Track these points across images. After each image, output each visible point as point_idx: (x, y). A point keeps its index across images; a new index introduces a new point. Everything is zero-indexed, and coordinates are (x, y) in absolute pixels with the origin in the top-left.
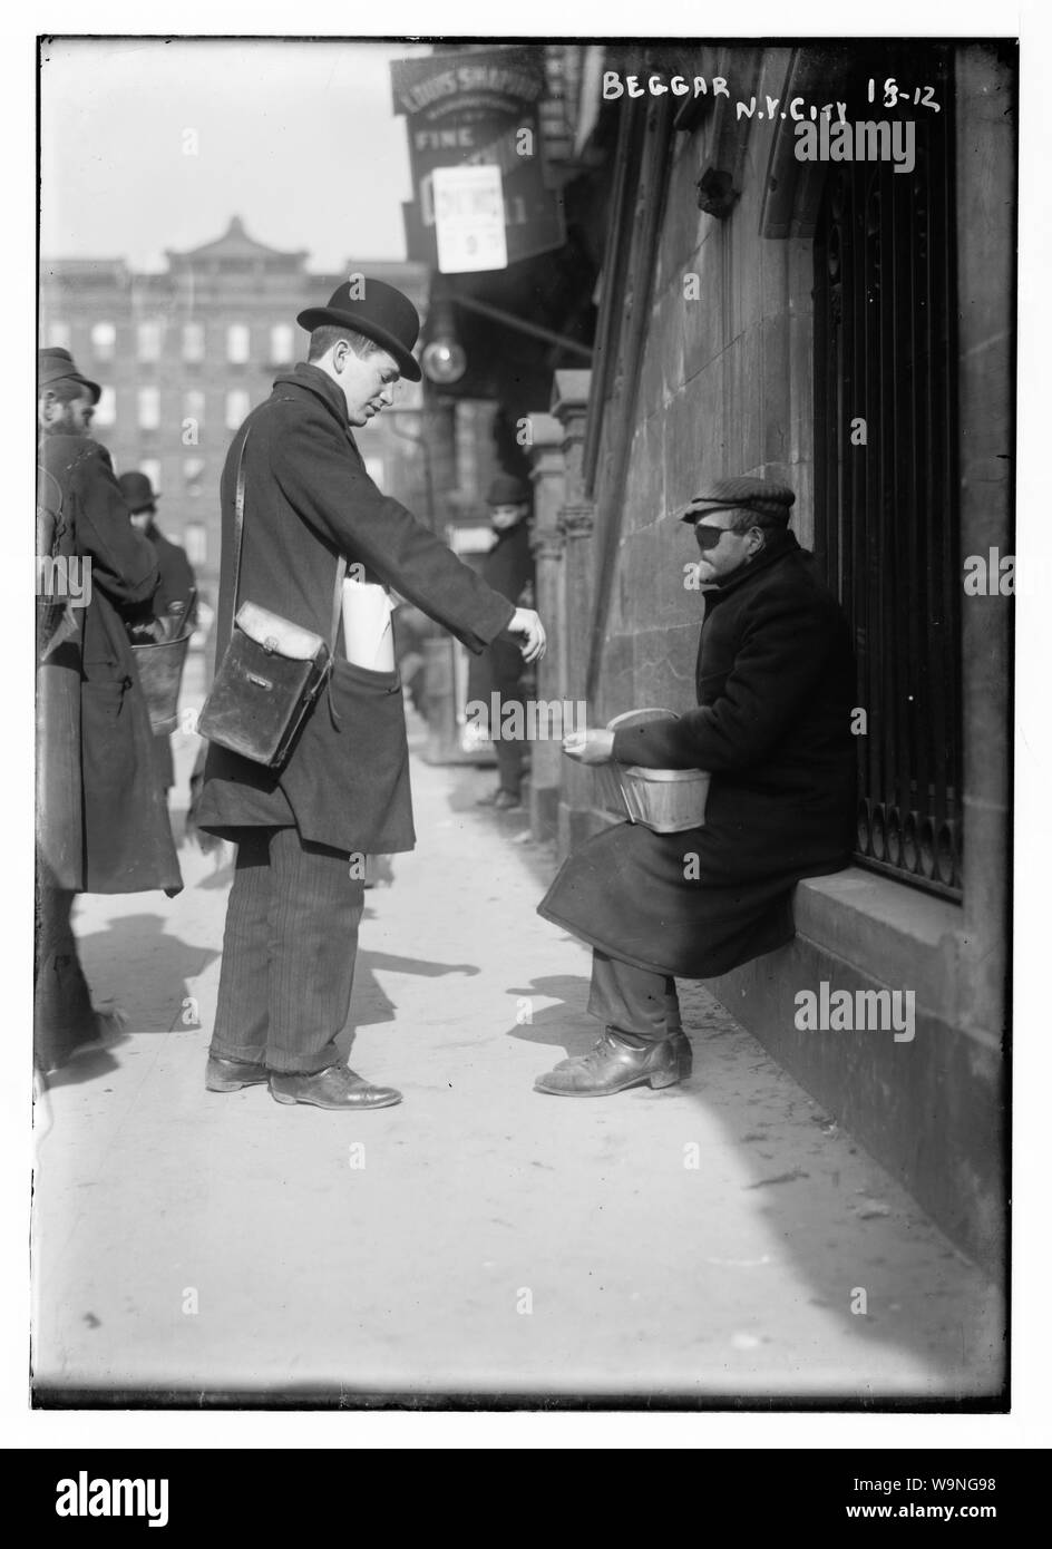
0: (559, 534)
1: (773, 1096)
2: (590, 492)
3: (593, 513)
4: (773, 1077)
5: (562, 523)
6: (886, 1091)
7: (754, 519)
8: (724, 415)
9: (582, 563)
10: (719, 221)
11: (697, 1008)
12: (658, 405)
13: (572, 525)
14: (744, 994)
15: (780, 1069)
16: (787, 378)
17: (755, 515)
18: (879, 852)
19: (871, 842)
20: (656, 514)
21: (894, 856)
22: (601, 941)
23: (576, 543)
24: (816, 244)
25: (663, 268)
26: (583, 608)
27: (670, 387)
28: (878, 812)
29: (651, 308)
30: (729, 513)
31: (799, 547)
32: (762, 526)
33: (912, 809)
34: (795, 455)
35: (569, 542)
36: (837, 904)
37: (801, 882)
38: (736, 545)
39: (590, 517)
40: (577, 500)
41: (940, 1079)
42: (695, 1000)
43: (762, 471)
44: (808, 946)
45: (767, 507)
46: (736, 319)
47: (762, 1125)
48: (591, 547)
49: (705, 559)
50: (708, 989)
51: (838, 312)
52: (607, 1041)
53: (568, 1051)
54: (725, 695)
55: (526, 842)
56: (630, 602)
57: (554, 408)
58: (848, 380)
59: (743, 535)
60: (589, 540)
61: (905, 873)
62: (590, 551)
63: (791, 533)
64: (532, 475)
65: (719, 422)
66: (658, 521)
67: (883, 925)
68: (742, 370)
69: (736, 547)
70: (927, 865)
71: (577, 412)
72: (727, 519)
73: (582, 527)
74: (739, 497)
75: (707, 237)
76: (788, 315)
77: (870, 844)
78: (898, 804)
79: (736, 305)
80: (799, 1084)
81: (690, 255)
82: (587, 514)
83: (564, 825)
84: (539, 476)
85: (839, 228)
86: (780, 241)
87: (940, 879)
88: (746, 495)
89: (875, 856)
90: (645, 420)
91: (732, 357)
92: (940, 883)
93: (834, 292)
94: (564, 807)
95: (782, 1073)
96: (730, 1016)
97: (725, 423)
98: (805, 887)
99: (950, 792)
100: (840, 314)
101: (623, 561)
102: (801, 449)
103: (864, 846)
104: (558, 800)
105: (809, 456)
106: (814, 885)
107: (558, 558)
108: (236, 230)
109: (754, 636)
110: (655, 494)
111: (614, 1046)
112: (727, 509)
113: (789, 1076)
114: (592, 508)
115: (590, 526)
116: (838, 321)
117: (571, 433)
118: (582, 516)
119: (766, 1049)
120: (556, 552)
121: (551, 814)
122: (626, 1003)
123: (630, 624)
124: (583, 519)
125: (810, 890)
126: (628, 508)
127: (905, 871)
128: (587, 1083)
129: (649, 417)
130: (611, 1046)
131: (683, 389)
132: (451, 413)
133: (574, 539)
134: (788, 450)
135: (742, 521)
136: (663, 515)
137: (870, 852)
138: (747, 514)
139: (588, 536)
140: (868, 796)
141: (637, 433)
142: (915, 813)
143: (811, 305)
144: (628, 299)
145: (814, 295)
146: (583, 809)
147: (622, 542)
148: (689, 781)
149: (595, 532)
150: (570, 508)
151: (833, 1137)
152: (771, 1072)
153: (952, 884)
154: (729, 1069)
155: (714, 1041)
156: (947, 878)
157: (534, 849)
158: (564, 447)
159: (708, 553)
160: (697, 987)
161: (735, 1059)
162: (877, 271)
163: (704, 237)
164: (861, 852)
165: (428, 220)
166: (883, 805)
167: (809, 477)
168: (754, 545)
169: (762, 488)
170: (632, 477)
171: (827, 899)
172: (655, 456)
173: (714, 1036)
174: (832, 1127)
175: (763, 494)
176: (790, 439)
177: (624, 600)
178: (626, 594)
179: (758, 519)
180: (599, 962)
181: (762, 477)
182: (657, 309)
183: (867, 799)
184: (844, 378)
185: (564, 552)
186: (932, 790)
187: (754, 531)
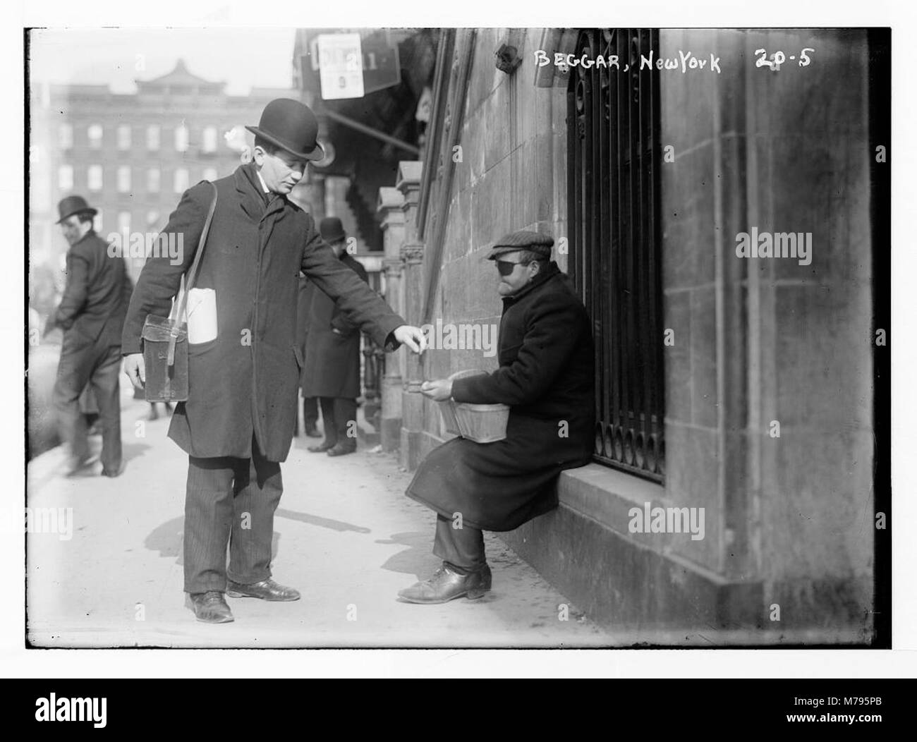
0: (402, 262)
1: (546, 601)
2: (421, 236)
3: (423, 249)
4: (545, 590)
5: (403, 255)
6: (618, 595)
7: (533, 257)
8: (512, 192)
9: (416, 279)
10: (508, 75)
11: (495, 550)
12: (467, 184)
13: (410, 257)
14: (525, 541)
15: (549, 585)
16: (552, 171)
17: (534, 254)
18: (609, 454)
19: (604, 448)
20: (466, 250)
21: (619, 456)
22: (443, 510)
23: (412, 268)
24: (569, 91)
25: (470, 102)
26: (417, 308)
27: (475, 174)
28: (609, 429)
29: (463, 125)
30: (519, 253)
31: (560, 272)
32: (538, 260)
33: (631, 427)
34: (556, 216)
35: (408, 267)
36: (586, 485)
37: (563, 472)
38: (523, 272)
39: (421, 251)
40: (413, 241)
41: (652, 586)
42: (494, 546)
43: (537, 226)
44: (566, 510)
45: (541, 248)
46: (519, 134)
47: (541, 617)
48: (422, 270)
49: (504, 281)
50: (501, 539)
51: (583, 131)
52: (444, 570)
53: (419, 577)
54: (519, 360)
55: (379, 452)
56: (448, 305)
57: (398, 185)
58: (588, 172)
59: (527, 266)
60: (421, 266)
61: (626, 466)
62: (421, 272)
63: (555, 263)
64: (382, 225)
65: (508, 196)
66: (467, 255)
67: (615, 496)
68: (523, 165)
69: (522, 274)
70: (640, 461)
71: (413, 187)
72: (517, 257)
73: (417, 258)
74: (525, 244)
75: (500, 84)
76: (551, 133)
77: (603, 449)
78: (621, 425)
79: (519, 125)
80: (561, 594)
81: (489, 94)
82: (419, 250)
83: (404, 441)
84: (387, 226)
85: (583, 83)
86: (548, 89)
87: (648, 469)
88: (529, 242)
89: (607, 456)
90: (459, 194)
91: (517, 157)
92: (648, 472)
93: (580, 120)
94: (405, 430)
95: (550, 587)
96: (515, 554)
97: (512, 196)
98: (565, 475)
99: (654, 418)
100: (584, 133)
101: (443, 279)
102: (560, 212)
103: (599, 451)
104: (401, 425)
105: (564, 217)
106: (570, 473)
107: (399, 277)
108: (181, 68)
109: (535, 324)
110: (465, 239)
111: (448, 573)
112: (517, 251)
113: (554, 589)
114: (423, 246)
115: (421, 257)
116: (583, 137)
117: (409, 201)
118: (415, 251)
119: (540, 573)
120: (398, 273)
121: (396, 435)
122: (456, 548)
123: (448, 317)
124: (417, 253)
125: (569, 477)
126: (446, 247)
127: (625, 465)
128: (431, 595)
129: (461, 192)
130: (446, 573)
131: (484, 175)
132: (322, 184)
133: (411, 265)
134: (552, 214)
135: (526, 257)
136: (470, 251)
137: (603, 454)
138: (529, 253)
139: (420, 264)
140: (602, 420)
141: (453, 201)
142: (632, 430)
143: (565, 128)
144: (447, 120)
145: (568, 121)
146: (417, 431)
147: (443, 267)
148: (497, 411)
149: (424, 261)
150: (410, 246)
151: (583, 623)
152: (544, 587)
153: (655, 472)
154: (518, 586)
155: (508, 569)
156: (652, 468)
157: (384, 456)
158: (406, 209)
159: (506, 278)
160: (494, 538)
161: (521, 579)
162: (607, 108)
163: (497, 85)
164: (598, 454)
165: (315, 67)
166: (612, 426)
167: (564, 230)
168: (534, 272)
169: (538, 238)
170: (449, 228)
171: (579, 482)
172: (465, 216)
173: (508, 567)
174: (583, 618)
175: (538, 241)
176: (553, 206)
177: (444, 302)
178: (445, 299)
179: (535, 256)
180: (440, 522)
181: (536, 231)
182: (466, 126)
183: (602, 423)
184: (586, 172)
185: (403, 273)
186: (643, 417)
187: (533, 264)
